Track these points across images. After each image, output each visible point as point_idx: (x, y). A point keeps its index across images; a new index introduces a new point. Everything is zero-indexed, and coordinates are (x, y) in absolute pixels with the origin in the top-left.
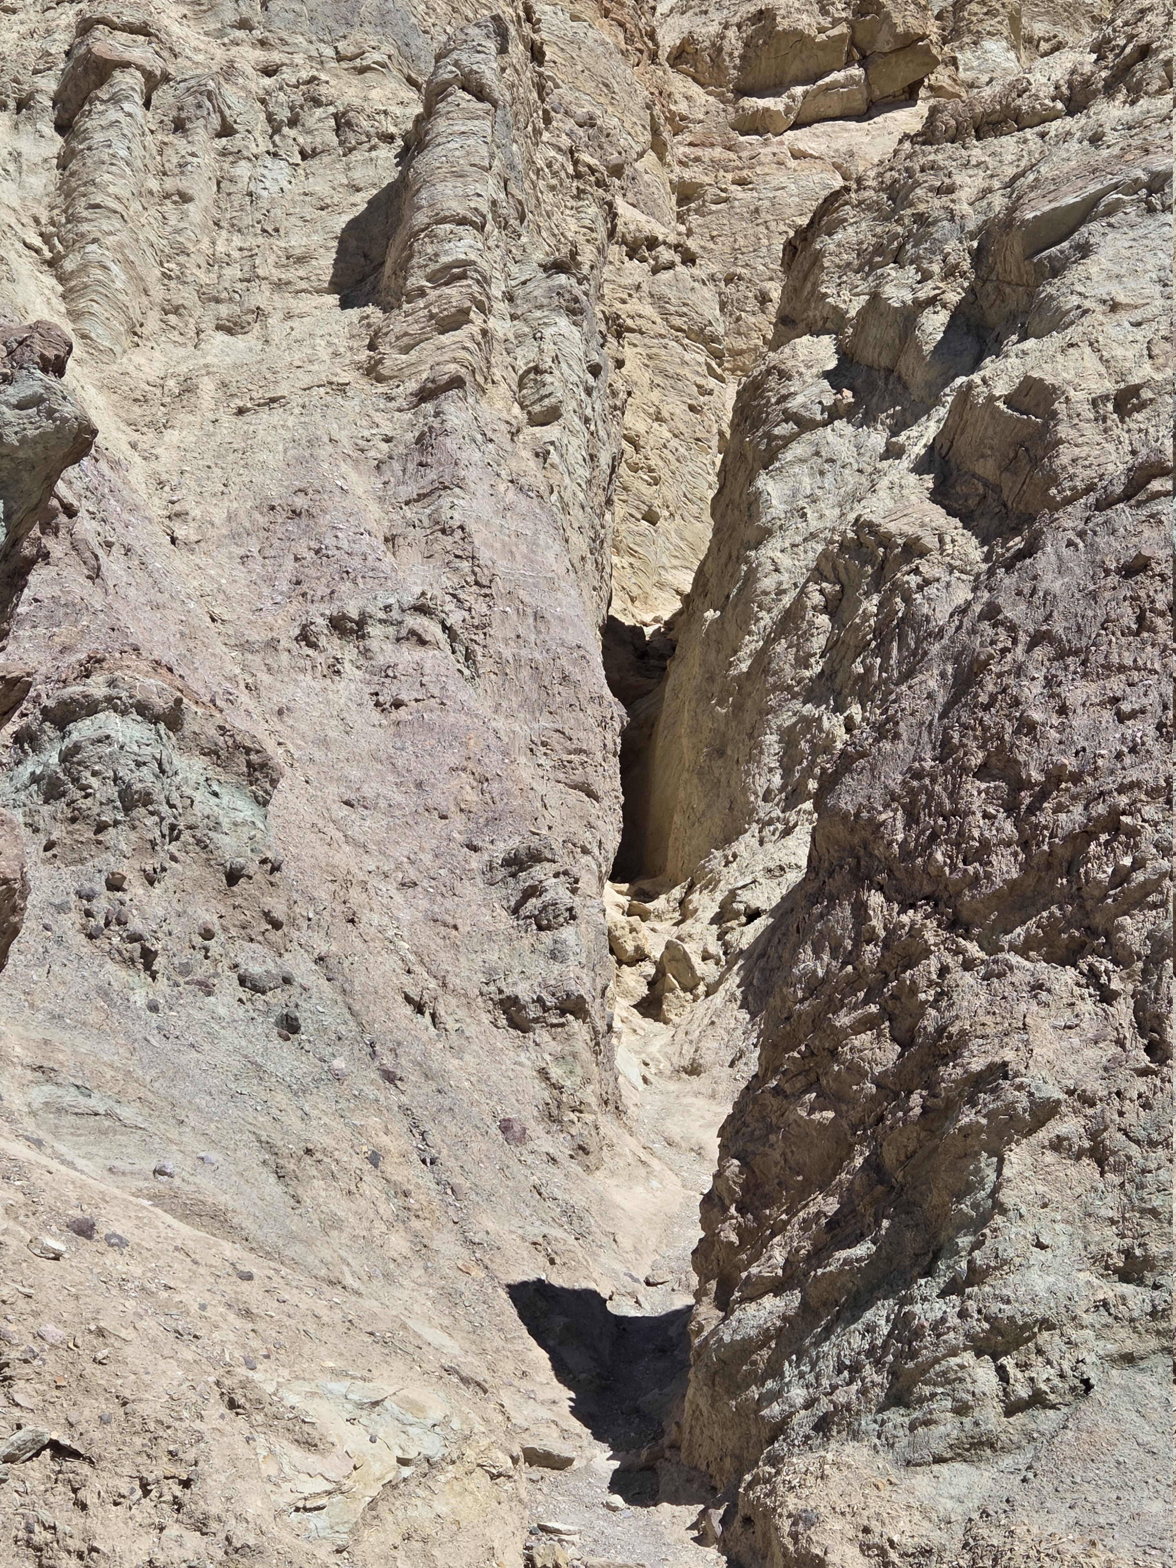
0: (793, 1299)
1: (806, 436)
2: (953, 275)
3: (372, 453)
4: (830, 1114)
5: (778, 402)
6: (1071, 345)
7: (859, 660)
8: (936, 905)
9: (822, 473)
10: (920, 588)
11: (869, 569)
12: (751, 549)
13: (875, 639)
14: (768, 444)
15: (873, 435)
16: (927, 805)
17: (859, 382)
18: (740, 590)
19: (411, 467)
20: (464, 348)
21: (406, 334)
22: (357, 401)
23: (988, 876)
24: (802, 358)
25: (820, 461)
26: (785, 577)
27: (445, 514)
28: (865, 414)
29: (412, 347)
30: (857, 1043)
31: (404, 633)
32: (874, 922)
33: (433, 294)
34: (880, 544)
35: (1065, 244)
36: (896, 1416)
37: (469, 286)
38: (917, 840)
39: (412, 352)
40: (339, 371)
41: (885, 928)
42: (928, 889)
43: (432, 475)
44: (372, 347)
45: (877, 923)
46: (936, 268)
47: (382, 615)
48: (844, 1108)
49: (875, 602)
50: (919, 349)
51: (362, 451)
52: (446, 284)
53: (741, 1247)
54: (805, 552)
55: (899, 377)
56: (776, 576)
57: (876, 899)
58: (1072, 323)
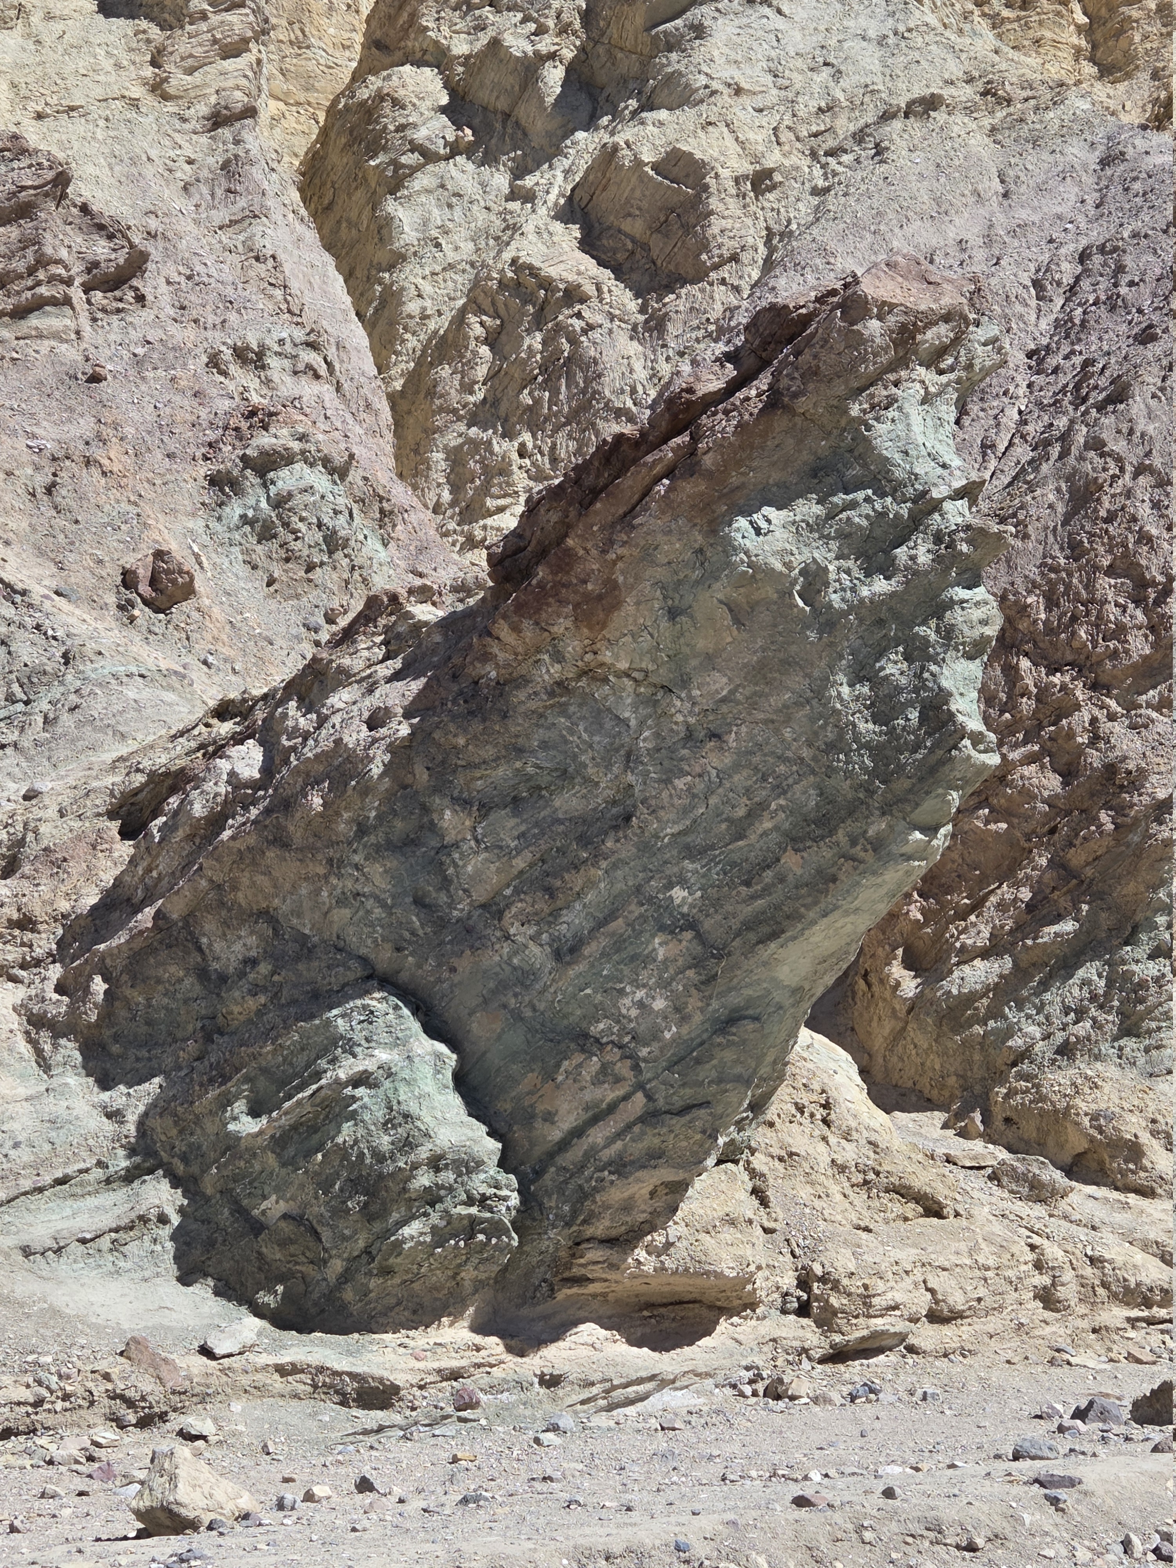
0: (1007, 962)
1: (430, 167)
2: (566, 32)
3: (179, 174)
4: (1004, 826)
5: (397, 130)
6: (710, 124)
7: (526, 391)
8: (1080, 671)
9: (450, 206)
10: (585, 332)
11: (531, 309)
12: (384, 271)
13: (540, 374)
14: (395, 171)
15: (496, 175)
16: (1066, 593)
17: (476, 121)
18: (376, 310)
19: (219, 192)
20: (245, 76)
21: (191, 56)
22: (151, 118)
23: (1127, 651)
24: (411, 88)
25: (446, 193)
26: (428, 303)
27: (258, 242)
28: (486, 153)
29: (196, 69)
30: (1026, 773)
31: (301, 367)
32: (1027, 681)
33: (214, 19)
34: (541, 286)
35: (679, 22)
36: (1129, 1043)
37: (247, 15)
38: (1059, 620)
39: (196, 74)
40: (128, 84)
41: (1036, 686)
42: (1069, 657)
43: (242, 202)
44: (154, 63)
45: (1029, 682)
46: (551, 23)
47: (276, 348)
48: (1016, 821)
49: (539, 339)
50: (541, 100)
51: (170, 171)
52: (227, 10)
53: (926, 923)
54: (445, 281)
55: (517, 122)
56: (420, 301)
57: (1025, 664)
58: (702, 101)
